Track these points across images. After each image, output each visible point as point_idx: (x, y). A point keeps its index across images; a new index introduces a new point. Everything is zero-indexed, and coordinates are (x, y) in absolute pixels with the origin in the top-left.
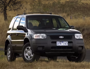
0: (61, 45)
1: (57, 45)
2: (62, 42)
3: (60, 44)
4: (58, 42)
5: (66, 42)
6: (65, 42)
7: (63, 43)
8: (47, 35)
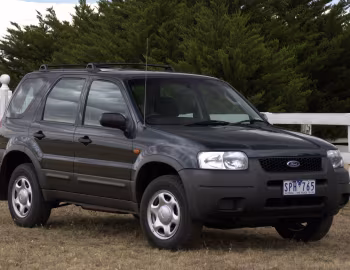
0: (295, 193)
1: (285, 193)
2: (300, 180)
3: (292, 189)
4: (288, 182)
5: (310, 182)
6: (307, 182)
7: (302, 185)
8: (249, 158)
